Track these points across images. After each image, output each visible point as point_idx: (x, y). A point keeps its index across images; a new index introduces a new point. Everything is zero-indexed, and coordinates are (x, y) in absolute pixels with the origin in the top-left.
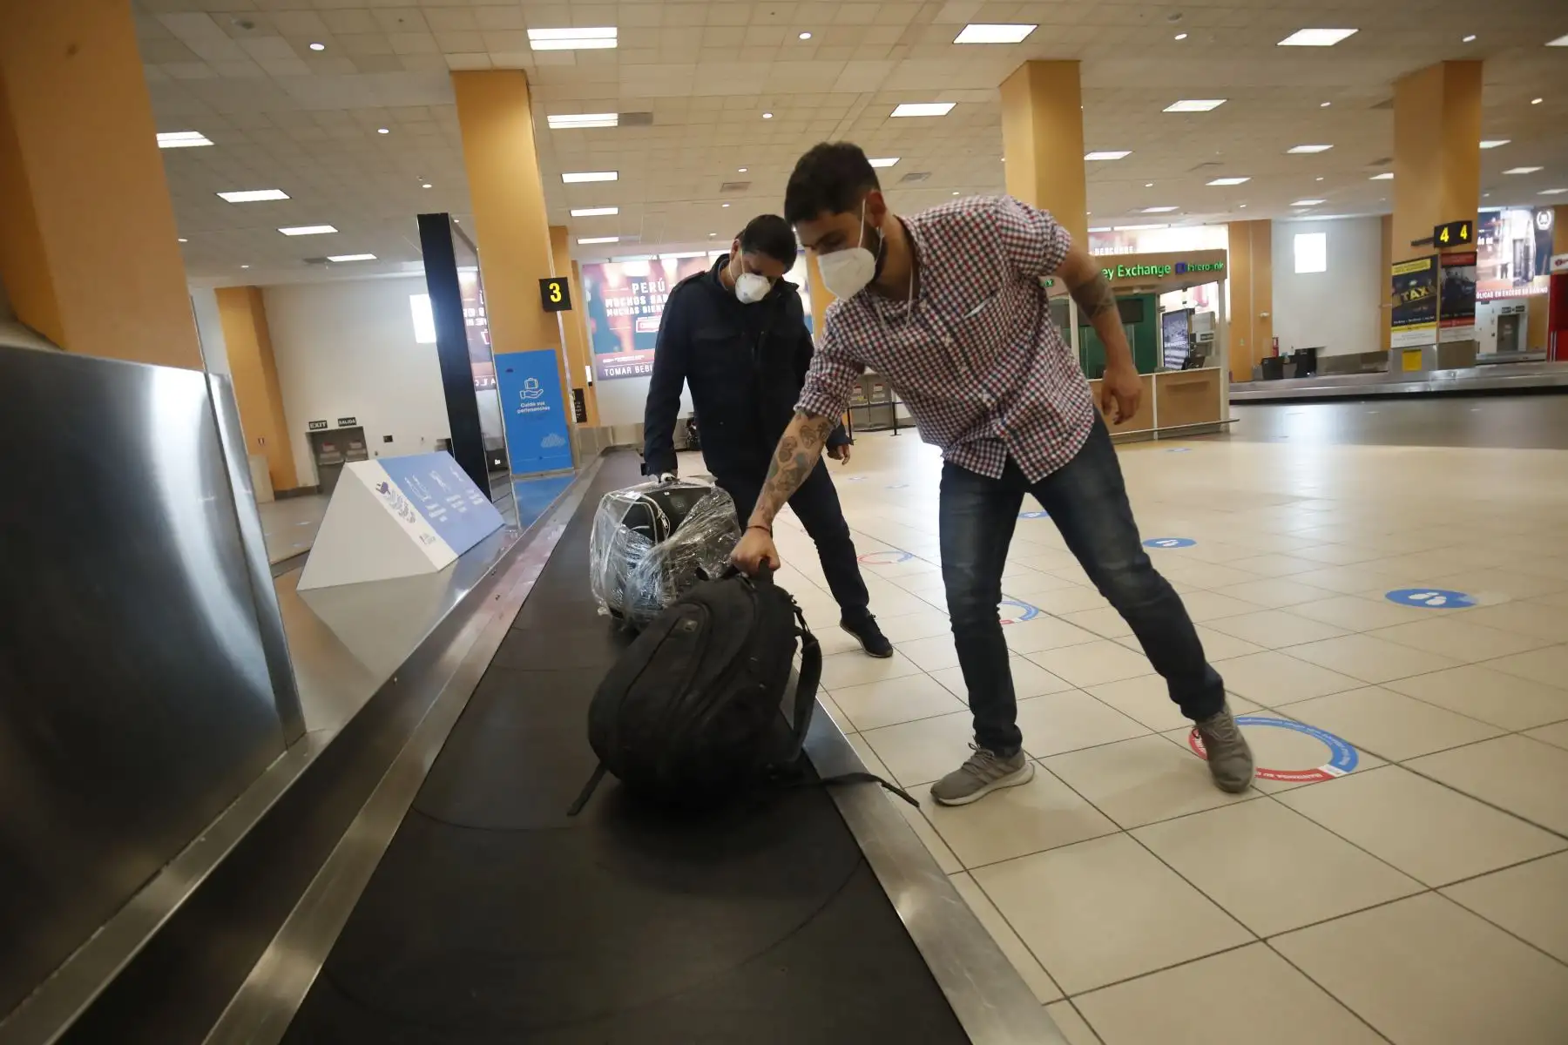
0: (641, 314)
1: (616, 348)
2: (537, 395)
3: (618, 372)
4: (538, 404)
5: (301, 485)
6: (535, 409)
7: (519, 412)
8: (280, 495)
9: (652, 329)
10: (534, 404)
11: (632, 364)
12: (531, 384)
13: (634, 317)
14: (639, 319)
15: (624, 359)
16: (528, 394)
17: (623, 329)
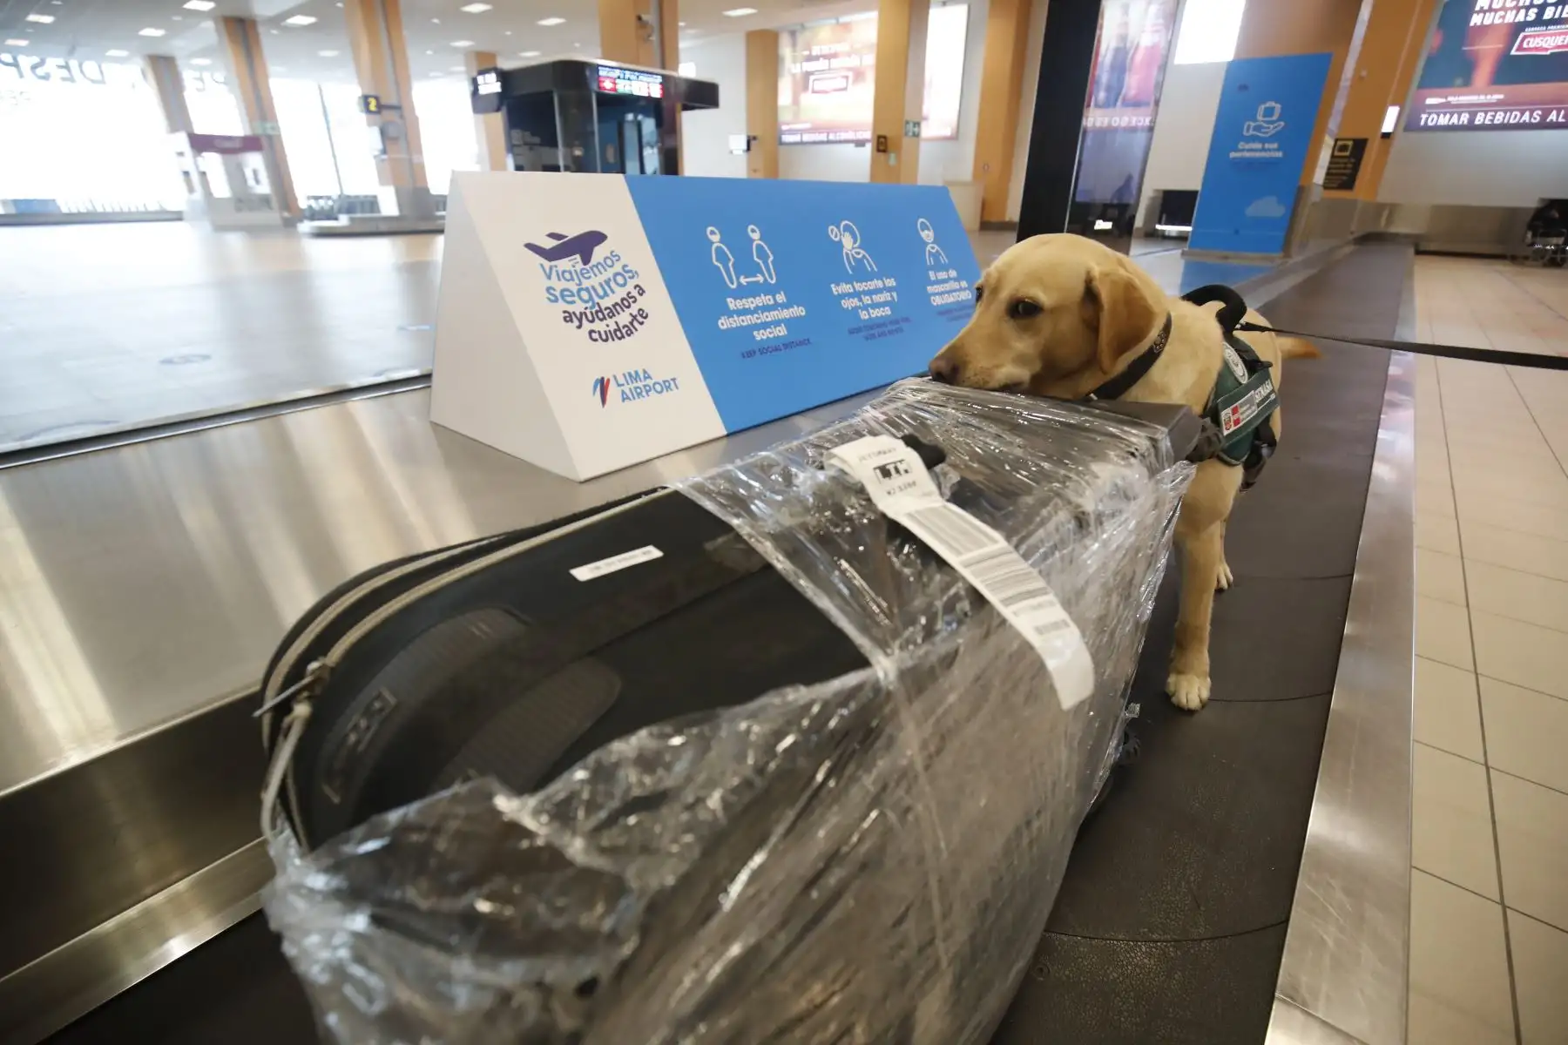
0: (1539, 21)
1: (1459, 81)
2: (1272, 130)
3: (1443, 120)
4: (1267, 146)
5: (1007, 219)
6: (1258, 155)
7: (1233, 155)
8: (986, 226)
9: (1547, 49)
10: (1259, 146)
11: (1473, 109)
12: (1268, 112)
13: (1519, 27)
14: (1529, 31)
15: (1464, 99)
16: (1258, 128)
17: (1488, 50)
